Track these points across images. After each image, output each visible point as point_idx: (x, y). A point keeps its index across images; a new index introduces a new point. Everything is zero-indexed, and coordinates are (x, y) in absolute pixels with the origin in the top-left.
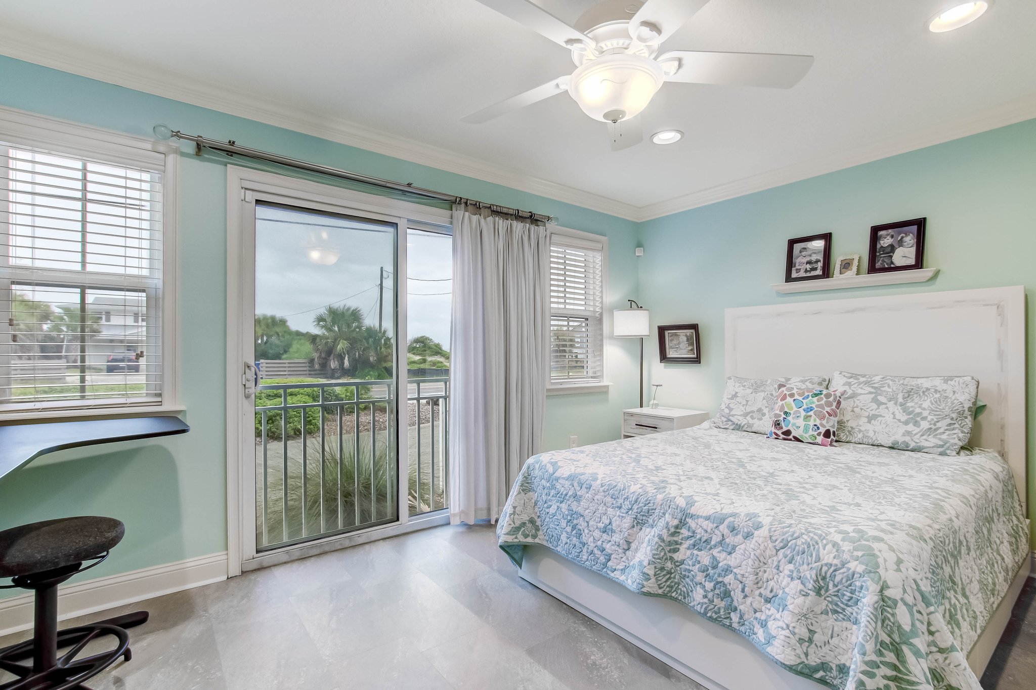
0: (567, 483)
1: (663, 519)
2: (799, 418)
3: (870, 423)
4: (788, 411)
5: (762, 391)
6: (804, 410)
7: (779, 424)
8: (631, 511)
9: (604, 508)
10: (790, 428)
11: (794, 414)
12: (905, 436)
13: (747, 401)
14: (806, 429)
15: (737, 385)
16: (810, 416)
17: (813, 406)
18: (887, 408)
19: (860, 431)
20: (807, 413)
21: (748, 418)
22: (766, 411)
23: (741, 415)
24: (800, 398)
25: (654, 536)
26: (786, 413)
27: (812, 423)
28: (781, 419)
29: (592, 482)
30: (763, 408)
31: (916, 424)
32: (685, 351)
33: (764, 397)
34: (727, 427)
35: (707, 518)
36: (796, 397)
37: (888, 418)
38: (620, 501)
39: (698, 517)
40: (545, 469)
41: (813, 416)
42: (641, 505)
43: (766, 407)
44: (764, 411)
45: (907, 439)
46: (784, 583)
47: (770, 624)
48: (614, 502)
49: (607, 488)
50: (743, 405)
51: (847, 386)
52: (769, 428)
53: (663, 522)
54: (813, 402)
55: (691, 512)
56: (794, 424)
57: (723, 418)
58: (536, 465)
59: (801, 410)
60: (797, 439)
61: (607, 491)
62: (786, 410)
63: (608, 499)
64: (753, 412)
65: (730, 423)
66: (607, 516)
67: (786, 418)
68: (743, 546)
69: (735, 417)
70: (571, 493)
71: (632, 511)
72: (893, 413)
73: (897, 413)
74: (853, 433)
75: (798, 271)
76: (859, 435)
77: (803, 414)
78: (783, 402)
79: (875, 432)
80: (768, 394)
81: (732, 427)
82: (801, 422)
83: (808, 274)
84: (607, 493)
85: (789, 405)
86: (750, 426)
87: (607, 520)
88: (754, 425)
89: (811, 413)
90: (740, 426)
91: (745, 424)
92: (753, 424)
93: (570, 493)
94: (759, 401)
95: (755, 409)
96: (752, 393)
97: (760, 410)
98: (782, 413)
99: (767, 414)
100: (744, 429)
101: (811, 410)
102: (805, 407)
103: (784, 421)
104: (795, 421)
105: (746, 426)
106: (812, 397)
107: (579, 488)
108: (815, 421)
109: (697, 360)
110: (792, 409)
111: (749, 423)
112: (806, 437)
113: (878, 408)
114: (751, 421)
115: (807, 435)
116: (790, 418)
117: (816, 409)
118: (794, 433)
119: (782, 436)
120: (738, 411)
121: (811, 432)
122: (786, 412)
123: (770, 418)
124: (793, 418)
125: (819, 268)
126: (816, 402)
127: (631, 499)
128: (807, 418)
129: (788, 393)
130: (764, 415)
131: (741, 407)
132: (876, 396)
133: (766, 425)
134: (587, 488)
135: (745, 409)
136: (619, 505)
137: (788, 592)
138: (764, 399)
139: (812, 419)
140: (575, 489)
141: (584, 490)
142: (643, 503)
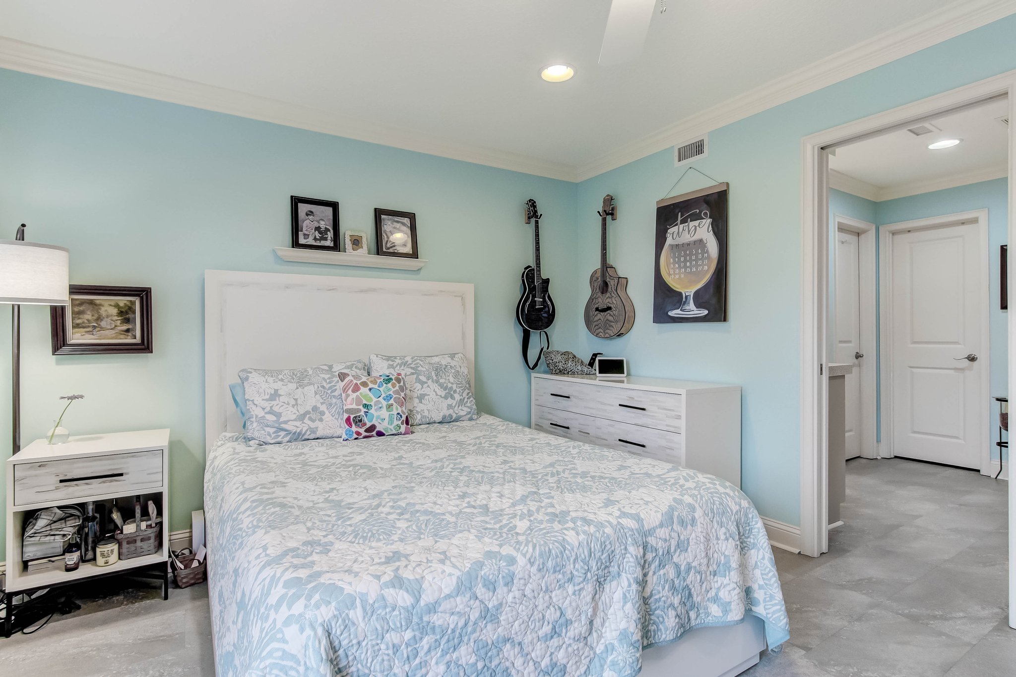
0: (460, 602)
1: (628, 555)
2: (382, 409)
3: (422, 403)
4: (367, 403)
5: (310, 384)
6: (384, 399)
7: (360, 421)
8: (589, 574)
9: (547, 597)
10: (374, 422)
11: (375, 405)
12: (449, 409)
13: (296, 400)
14: (391, 422)
15: (270, 380)
16: (392, 405)
17: (391, 393)
18: (428, 386)
19: (418, 412)
20: (388, 402)
21: (306, 420)
22: (323, 408)
23: (295, 420)
24: (376, 387)
25: (630, 585)
26: (365, 406)
27: (395, 412)
28: (362, 413)
29: (511, 568)
30: (319, 405)
31: (453, 398)
32: (113, 332)
33: (315, 391)
34: (279, 439)
35: (661, 525)
36: (371, 386)
37: (432, 395)
38: (570, 567)
39: (654, 529)
40: (385, 607)
41: (394, 404)
42: (598, 555)
43: (322, 404)
44: (321, 409)
45: (451, 411)
46: (724, 548)
47: (721, 594)
48: (560, 576)
49: (541, 560)
50: (293, 406)
51: (392, 369)
52: (341, 429)
53: (631, 560)
54: (389, 390)
55: (647, 529)
56: (378, 417)
57: (267, 429)
58: (351, 614)
59: (381, 399)
60: (380, 434)
61: (543, 568)
62: (365, 402)
63: (550, 578)
64: (307, 413)
65: (282, 433)
66: (554, 607)
67: (368, 412)
68: (693, 535)
69: (290, 423)
70: (477, 615)
71: (591, 572)
72: (434, 391)
73: (437, 390)
74: (413, 415)
75: (306, 236)
76: (418, 416)
77: (384, 403)
78: (358, 393)
79: (429, 410)
80: (318, 387)
81: (287, 439)
82: (384, 413)
83: (318, 243)
84: (545, 569)
85: (366, 396)
86: (313, 431)
87: (555, 613)
88: (319, 429)
89: (392, 401)
90: (299, 434)
91: (307, 430)
92: (317, 428)
93: (474, 615)
94: (310, 397)
95: (309, 408)
96: (297, 388)
97: (315, 409)
98: (361, 407)
99: (327, 412)
100: (306, 437)
101: (391, 398)
102: (384, 395)
103: (366, 416)
104: (379, 413)
105: (308, 433)
106: (386, 384)
107: (491, 594)
108: (397, 409)
109: (145, 346)
110: (371, 400)
111: (310, 428)
112: (390, 429)
113: (422, 388)
114: (313, 425)
115: (392, 427)
116: (372, 411)
117: (394, 396)
118: (379, 428)
119: (365, 434)
120: (289, 414)
121: (396, 422)
122: (366, 404)
123: (333, 416)
124: (376, 410)
125: (329, 238)
126: (391, 387)
127: (583, 556)
128: (389, 407)
129: (359, 382)
130: (322, 413)
131: (291, 409)
132: (417, 377)
133: (333, 424)
134: (506, 584)
135: (298, 411)
136: (570, 576)
137: (728, 554)
138: (316, 393)
139: (394, 407)
140: (482, 602)
141: (501, 590)
142: (599, 552)
